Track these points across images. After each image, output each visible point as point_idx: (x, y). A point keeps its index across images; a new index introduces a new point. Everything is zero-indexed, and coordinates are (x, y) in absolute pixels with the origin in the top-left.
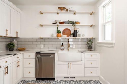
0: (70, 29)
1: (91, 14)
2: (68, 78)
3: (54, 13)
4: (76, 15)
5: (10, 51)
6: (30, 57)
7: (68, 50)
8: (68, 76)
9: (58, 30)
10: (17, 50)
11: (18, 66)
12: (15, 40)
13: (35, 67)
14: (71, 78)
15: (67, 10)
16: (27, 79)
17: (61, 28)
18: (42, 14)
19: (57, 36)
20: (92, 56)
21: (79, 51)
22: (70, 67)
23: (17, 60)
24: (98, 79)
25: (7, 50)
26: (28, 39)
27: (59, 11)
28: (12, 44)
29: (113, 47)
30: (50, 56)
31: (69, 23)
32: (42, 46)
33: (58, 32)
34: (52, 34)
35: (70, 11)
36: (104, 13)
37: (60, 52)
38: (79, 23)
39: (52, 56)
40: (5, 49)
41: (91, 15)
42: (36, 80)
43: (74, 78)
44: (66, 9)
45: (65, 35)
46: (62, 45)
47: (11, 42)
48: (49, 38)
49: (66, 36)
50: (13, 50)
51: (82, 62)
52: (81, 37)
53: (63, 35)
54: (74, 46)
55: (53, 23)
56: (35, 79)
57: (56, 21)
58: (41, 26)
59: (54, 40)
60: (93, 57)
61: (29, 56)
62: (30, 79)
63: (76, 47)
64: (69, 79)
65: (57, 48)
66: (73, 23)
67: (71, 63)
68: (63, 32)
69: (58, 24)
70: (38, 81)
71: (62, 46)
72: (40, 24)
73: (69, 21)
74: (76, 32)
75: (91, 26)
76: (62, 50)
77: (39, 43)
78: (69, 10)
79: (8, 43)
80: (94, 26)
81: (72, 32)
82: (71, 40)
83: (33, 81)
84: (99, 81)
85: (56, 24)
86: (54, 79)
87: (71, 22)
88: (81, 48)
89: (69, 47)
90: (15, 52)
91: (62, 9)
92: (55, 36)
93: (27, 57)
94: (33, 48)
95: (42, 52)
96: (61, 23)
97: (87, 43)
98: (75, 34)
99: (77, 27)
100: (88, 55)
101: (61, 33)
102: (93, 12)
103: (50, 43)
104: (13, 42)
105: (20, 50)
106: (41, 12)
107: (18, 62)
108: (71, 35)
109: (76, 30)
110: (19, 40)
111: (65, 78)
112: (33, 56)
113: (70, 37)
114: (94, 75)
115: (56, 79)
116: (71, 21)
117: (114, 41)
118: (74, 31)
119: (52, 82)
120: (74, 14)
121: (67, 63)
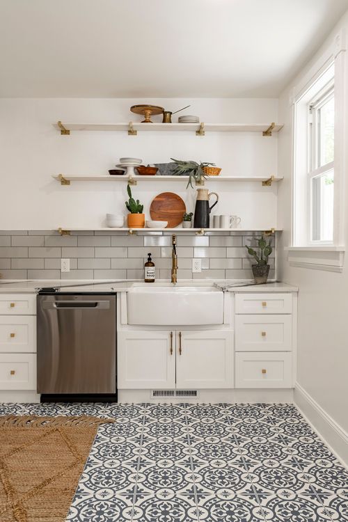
0: (182, 195)
1: (266, 133)
2: (169, 393)
3: (117, 128)
4: (208, 136)
6: (14, 311)
7: (173, 280)
8: (170, 386)
9: (131, 200)
13: (33, 348)
14: (180, 393)
15: (166, 117)
17: (146, 192)
18: (65, 132)
19: (129, 223)
20: (264, 304)
21: (215, 285)
22: (175, 349)
24: (288, 400)
26: (11, 235)
27: (135, 121)
29: (337, 270)
30: (96, 304)
31: (175, 172)
32: (66, 265)
33: (133, 208)
34: (109, 218)
35: (181, 120)
36: (314, 129)
37: (139, 288)
38: (218, 171)
39: (104, 303)
41: (267, 137)
42: (39, 401)
43: (194, 393)
44: (165, 113)
45: (161, 218)
46: (149, 259)
48: (94, 233)
49: (166, 223)
51: (224, 329)
52: (226, 227)
53: (153, 219)
54: (197, 266)
55: (112, 172)
56: (36, 399)
57: (125, 164)
58: (65, 182)
59: (116, 241)
61: (12, 305)
62: (18, 399)
63: (207, 271)
64: (174, 400)
66: (195, 171)
67: (180, 336)
68: (155, 205)
69: (131, 173)
70: (48, 407)
71: (149, 263)
72: (57, 174)
73: (177, 163)
74: (204, 207)
75: (267, 183)
76: (147, 281)
77: (55, 252)
78: (174, 117)
80: (279, 181)
81: (190, 209)
83: (26, 405)
84: (295, 405)
85: (122, 173)
86: (111, 398)
87: (184, 168)
89: (174, 268)
91: (149, 112)
92: (119, 222)
94: (28, 273)
95: (62, 290)
96: (143, 171)
97: (250, 251)
98: (201, 216)
99: (210, 188)
100: (251, 299)
101: (146, 211)
102: (273, 124)
103: (101, 252)
106: (61, 126)
108: (184, 218)
109: (203, 198)
111: (156, 393)
112: (28, 303)
113: (179, 228)
114: (273, 381)
115: (122, 399)
116: (185, 163)
117: (341, 246)
118: (199, 203)
119: (103, 412)
120: (199, 132)
121: (166, 335)
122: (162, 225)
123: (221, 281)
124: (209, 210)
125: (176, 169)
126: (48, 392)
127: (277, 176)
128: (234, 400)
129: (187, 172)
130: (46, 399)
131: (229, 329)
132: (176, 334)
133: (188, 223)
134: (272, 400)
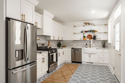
0: (92, 35)
1: (105, 25)
2: (89, 63)
5: (59, 47)
6: (69, 50)
7: (90, 47)
8: (89, 62)
10: (62, 47)
11: (63, 54)
12: (61, 42)
13: (71, 55)
14: (90, 63)
15: (89, 24)
16: (67, 62)
17: (86, 35)
18: (75, 27)
19: (84, 39)
22: (90, 57)
23: (63, 51)
24: (108, 65)
25: (58, 46)
26: (68, 41)
27: (85, 25)
28: (60, 44)
32: (75, 45)
33: (84, 37)
35: (91, 24)
37: (85, 48)
38: (97, 31)
39: (80, 50)
40: (57, 46)
43: (93, 63)
45: (88, 38)
47: (59, 42)
48: (79, 41)
50: (60, 47)
51: (97, 54)
52: (98, 40)
53: (87, 38)
54: (94, 45)
55: (81, 32)
56: (71, 62)
58: (75, 33)
59: (82, 41)
60: (104, 51)
62: (69, 62)
63: (95, 46)
65: (83, 46)
66: (93, 31)
69: (84, 32)
70: (73, 63)
71: (87, 45)
73: (91, 30)
74: (95, 37)
75: (105, 33)
77: (73, 43)
78: (90, 24)
79: (58, 43)
81: (93, 37)
82: (92, 42)
87: (92, 31)
88: (99, 46)
89: (90, 45)
90: (61, 48)
91: (86, 23)
92: (82, 39)
93: (67, 50)
94: (70, 46)
96: (86, 32)
97: (102, 43)
98: (94, 38)
99: (96, 34)
100: (101, 50)
101: (86, 37)
103: (80, 43)
104: (61, 43)
105: (64, 47)
107: (63, 52)
108: (92, 38)
109: (95, 35)
110: (63, 41)
111: (87, 63)
112: (70, 50)
113: (91, 40)
115: (82, 63)
118: (94, 36)
119: (80, 64)
120: (94, 25)
121: (88, 55)
122: (88, 39)
123: (97, 48)
124: (96, 37)
125: (91, 31)
126: (73, 61)
127: (107, 32)
128: (99, 65)
129: (92, 32)
130: (72, 62)
131: (98, 54)
132: (90, 55)
133: (92, 39)
134: (105, 65)
